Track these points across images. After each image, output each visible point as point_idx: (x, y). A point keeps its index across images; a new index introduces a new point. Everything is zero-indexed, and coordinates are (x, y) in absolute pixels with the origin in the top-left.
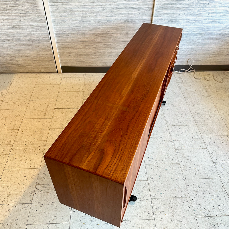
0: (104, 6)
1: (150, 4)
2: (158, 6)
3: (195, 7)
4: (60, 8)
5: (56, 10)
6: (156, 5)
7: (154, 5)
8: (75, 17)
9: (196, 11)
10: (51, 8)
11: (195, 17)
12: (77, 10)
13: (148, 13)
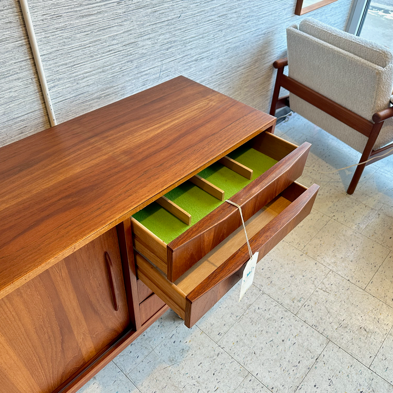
2: (51, 62)
3: (151, 36)
6: (44, 63)
7: (35, 65)
9: (157, 47)
11: (160, 64)
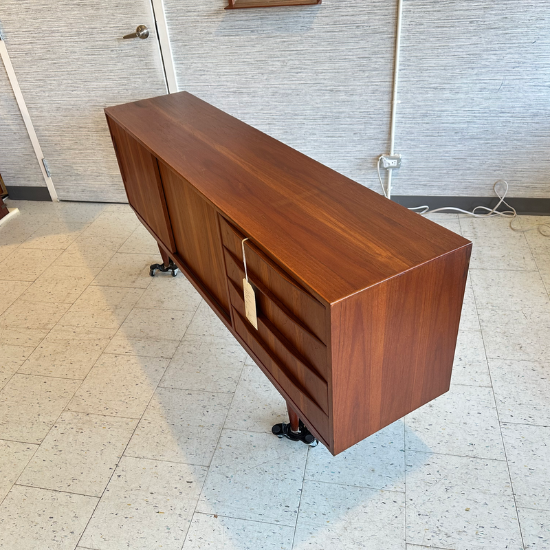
0: (283, 59)
1: (386, 49)
2: (407, 52)
3: (497, 52)
4: (194, 65)
5: (187, 69)
7: (395, 51)
8: (225, 83)
9: (502, 63)
10: (176, 66)
11: (502, 78)
12: (227, 69)
13: (382, 70)
